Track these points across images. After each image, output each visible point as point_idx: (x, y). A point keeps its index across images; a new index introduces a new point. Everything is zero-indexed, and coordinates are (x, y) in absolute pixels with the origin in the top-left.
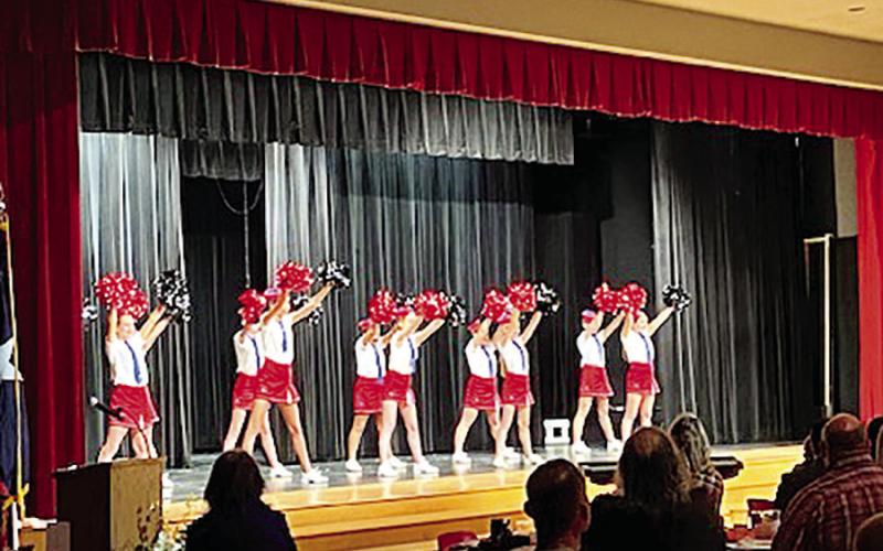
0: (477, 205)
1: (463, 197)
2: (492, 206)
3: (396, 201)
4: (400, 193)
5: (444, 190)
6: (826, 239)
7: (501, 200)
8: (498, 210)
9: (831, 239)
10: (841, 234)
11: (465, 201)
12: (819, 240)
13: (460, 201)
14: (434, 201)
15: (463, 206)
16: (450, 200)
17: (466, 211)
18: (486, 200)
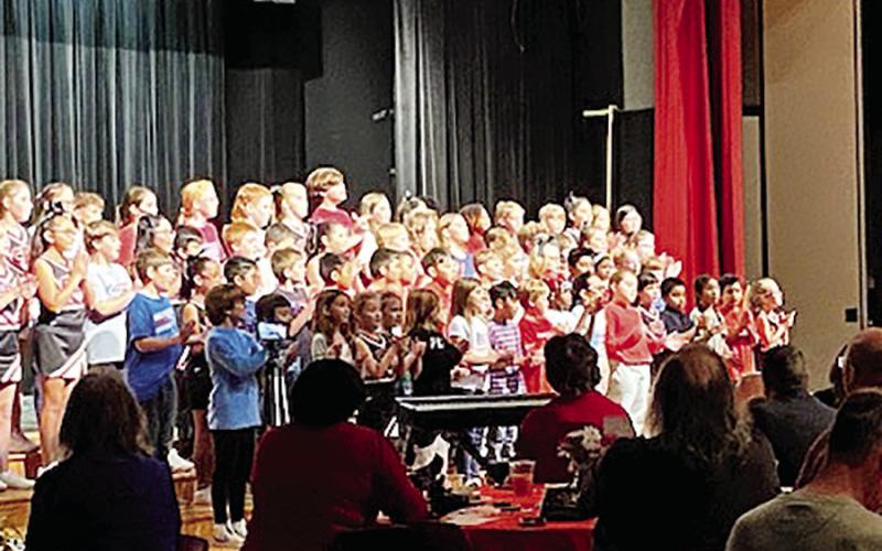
0: (152, 53)
1: (135, 45)
2: (173, 58)
3: (48, 45)
4: (53, 34)
5: (110, 33)
6: (610, 111)
7: (182, 48)
8: (180, 62)
9: (615, 112)
10: (628, 107)
11: (138, 50)
12: (601, 113)
13: (130, 47)
14: (96, 45)
15: (134, 53)
16: (117, 47)
17: (138, 62)
18: (165, 49)
